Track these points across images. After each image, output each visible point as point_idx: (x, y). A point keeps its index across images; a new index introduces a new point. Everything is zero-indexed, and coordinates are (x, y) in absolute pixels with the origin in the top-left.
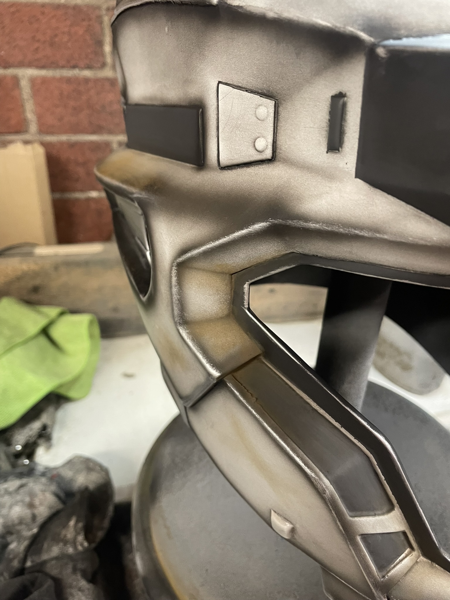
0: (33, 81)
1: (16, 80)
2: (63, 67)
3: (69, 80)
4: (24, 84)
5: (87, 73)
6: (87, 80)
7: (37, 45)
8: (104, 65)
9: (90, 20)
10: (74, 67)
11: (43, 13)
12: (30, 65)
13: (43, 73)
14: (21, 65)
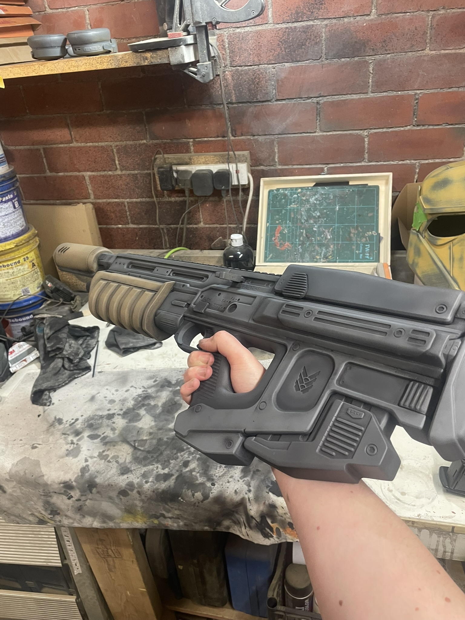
0: (90, 177)
1: (84, 177)
2: (100, 171)
3: (103, 176)
4: (87, 178)
5: (110, 173)
6: (110, 176)
7: (89, 163)
8: (116, 169)
9: (108, 151)
10: (104, 171)
11: (90, 150)
12: (88, 171)
13: (93, 173)
14: (85, 171)
